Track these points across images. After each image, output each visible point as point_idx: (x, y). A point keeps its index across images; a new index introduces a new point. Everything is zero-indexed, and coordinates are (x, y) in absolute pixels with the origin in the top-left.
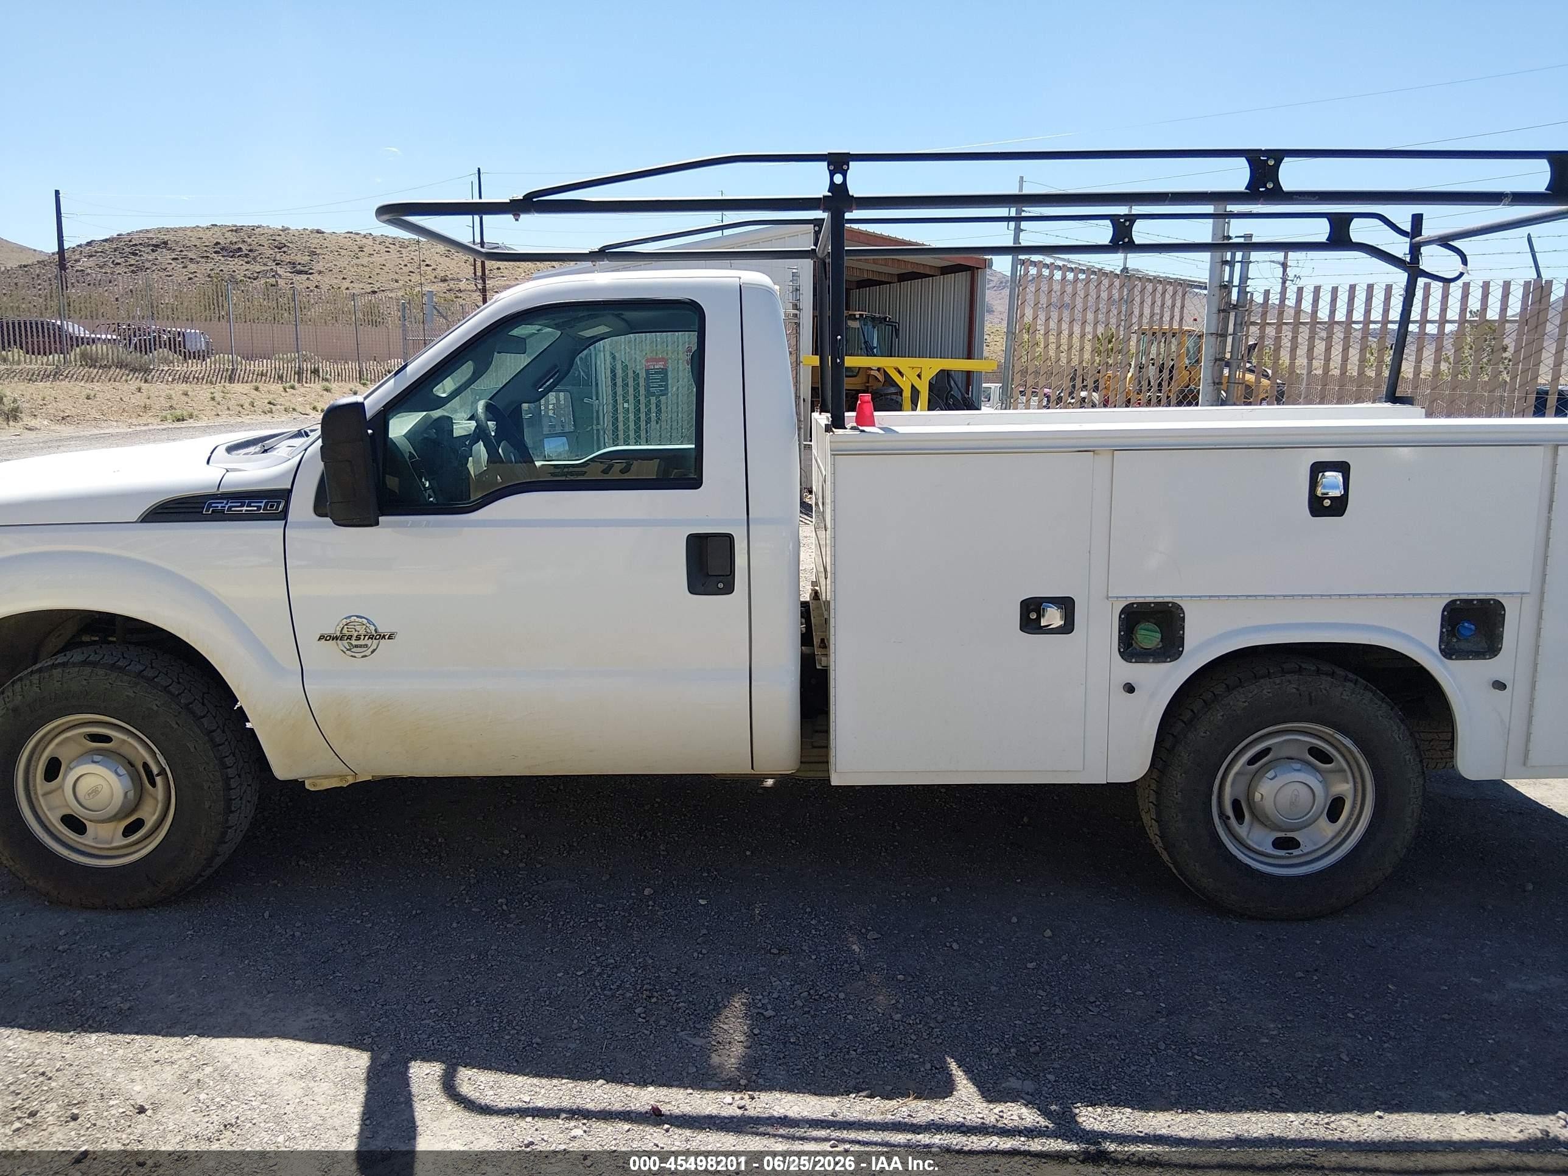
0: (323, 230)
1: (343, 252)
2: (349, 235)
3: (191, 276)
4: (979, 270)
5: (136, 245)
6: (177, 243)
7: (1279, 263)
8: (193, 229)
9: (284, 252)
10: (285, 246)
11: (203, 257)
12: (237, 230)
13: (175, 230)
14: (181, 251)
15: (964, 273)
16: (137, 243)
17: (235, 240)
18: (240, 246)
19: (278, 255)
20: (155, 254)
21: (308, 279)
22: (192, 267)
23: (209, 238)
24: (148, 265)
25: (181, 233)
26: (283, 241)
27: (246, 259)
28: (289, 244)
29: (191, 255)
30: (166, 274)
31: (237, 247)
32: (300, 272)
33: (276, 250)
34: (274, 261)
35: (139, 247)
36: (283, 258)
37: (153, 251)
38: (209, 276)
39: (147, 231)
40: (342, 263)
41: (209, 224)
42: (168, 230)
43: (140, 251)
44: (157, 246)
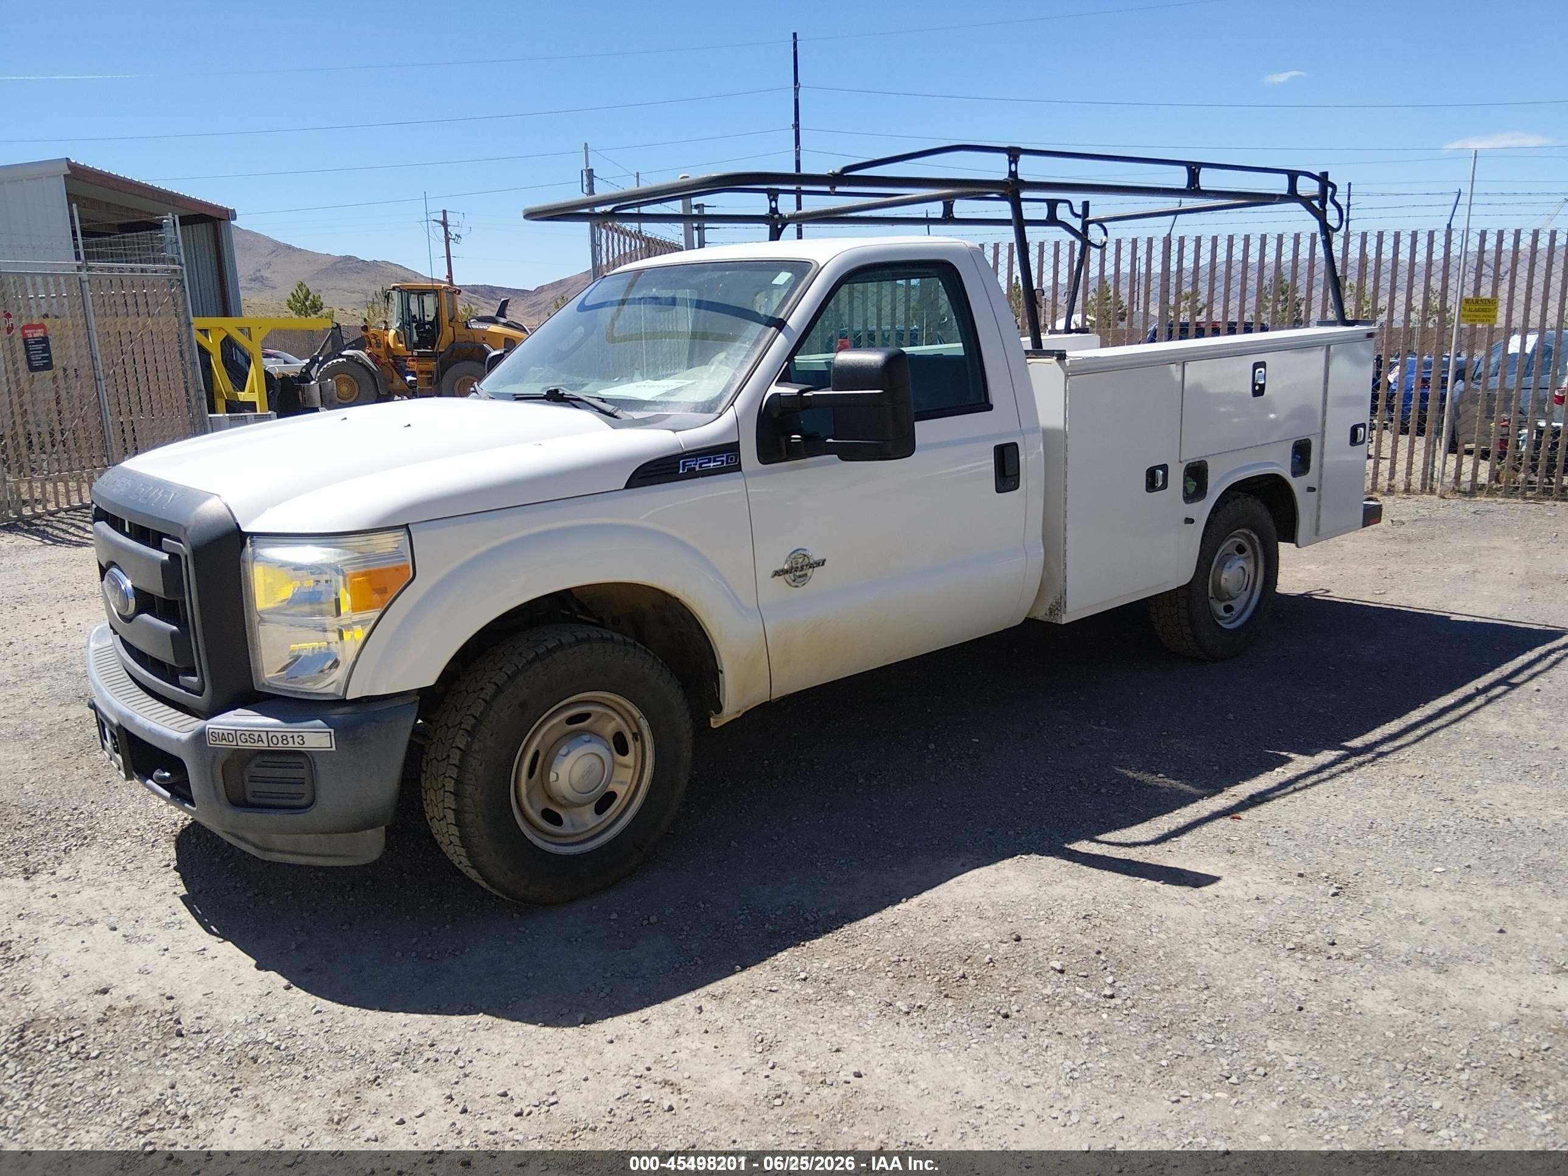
4: (222, 222)
7: (439, 222)
15: (204, 224)
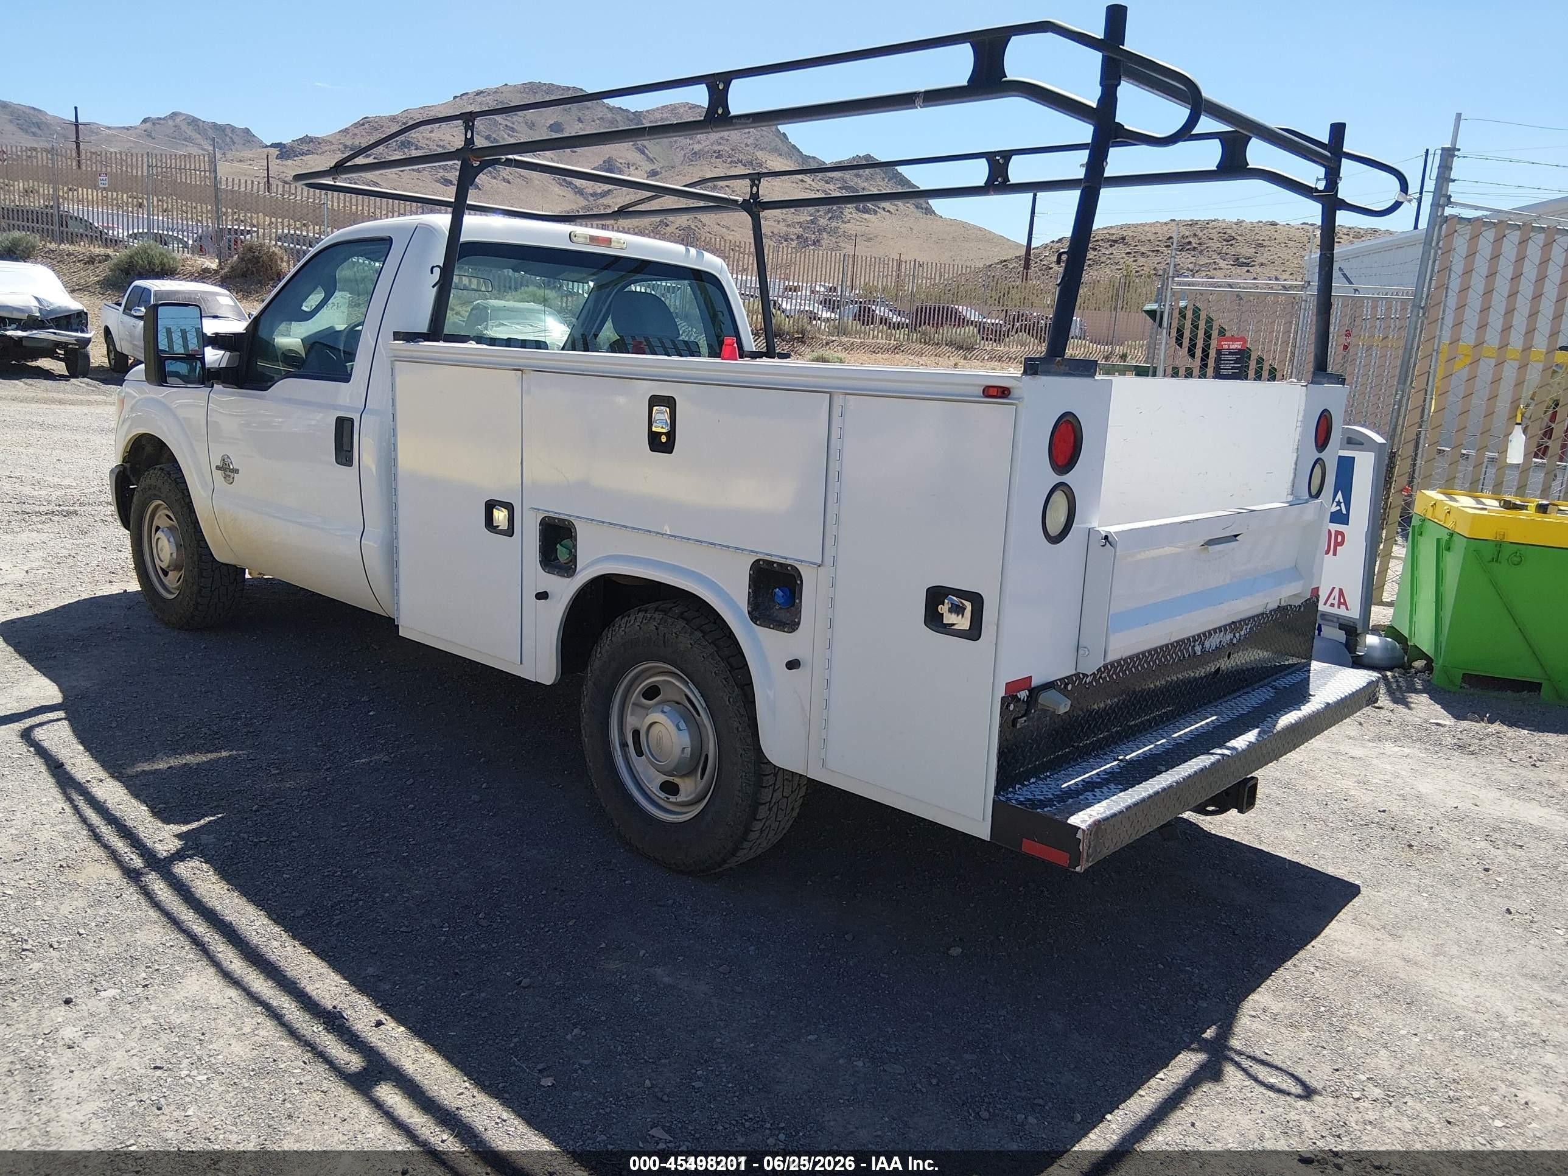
0: (1277, 221)
1: (1291, 244)
2: (1303, 226)
3: (1138, 269)
5: (1098, 241)
6: (1134, 237)
8: (1151, 225)
9: (1231, 245)
10: (1234, 239)
11: (1153, 251)
12: (1192, 224)
13: (1136, 226)
14: (1136, 246)
16: (1100, 238)
17: (1187, 234)
18: (1191, 239)
19: (1225, 248)
20: (1111, 250)
21: (1248, 271)
22: (1142, 261)
23: (1163, 233)
24: (1103, 259)
25: (1140, 229)
26: (1233, 234)
27: (1193, 253)
28: (1238, 237)
29: (1143, 250)
30: (1117, 267)
31: (1187, 240)
32: (1242, 265)
33: (1224, 243)
34: (1219, 254)
35: (1100, 243)
36: (1228, 251)
37: (1111, 246)
38: (1155, 269)
39: (1111, 227)
40: (1286, 254)
41: (1167, 220)
42: (1129, 226)
43: (1100, 246)
44: (1115, 241)
